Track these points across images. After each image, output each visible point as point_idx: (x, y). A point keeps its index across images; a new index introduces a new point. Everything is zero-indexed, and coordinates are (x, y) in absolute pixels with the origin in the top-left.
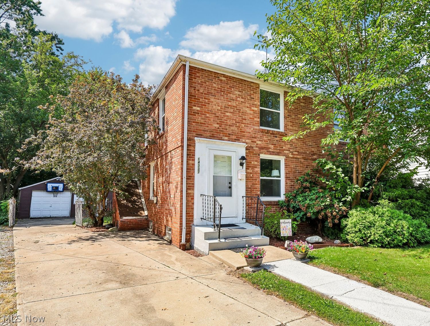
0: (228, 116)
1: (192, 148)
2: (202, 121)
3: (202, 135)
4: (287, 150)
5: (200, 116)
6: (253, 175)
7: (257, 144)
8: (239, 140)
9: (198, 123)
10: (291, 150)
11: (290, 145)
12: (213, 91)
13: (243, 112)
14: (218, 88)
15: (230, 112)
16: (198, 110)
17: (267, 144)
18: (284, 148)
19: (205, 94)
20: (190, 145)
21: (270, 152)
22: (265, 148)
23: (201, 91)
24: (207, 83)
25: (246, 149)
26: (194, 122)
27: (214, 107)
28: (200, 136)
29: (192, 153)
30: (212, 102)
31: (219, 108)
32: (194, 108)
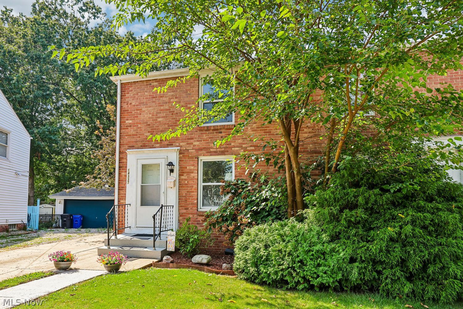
0: (160, 122)
1: (124, 161)
2: (134, 133)
3: (133, 146)
4: (237, 147)
5: (132, 128)
6: (188, 182)
7: (194, 146)
8: (172, 145)
9: (130, 135)
10: (244, 146)
11: (243, 139)
12: (145, 101)
13: (177, 114)
14: (150, 96)
15: (162, 117)
16: (130, 123)
17: (208, 143)
18: (233, 144)
19: (137, 105)
20: (123, 158)
21: (211, 152)
22: (204, 148)
23: (133, 104)
24: (139, 94)
25: (180, 153)
26: (126, 136)
27: (146, 116)
28: (132, 147)
29: (124, 165)
30: (144, 111)
31: (151, 115)
32: (127, 122)
